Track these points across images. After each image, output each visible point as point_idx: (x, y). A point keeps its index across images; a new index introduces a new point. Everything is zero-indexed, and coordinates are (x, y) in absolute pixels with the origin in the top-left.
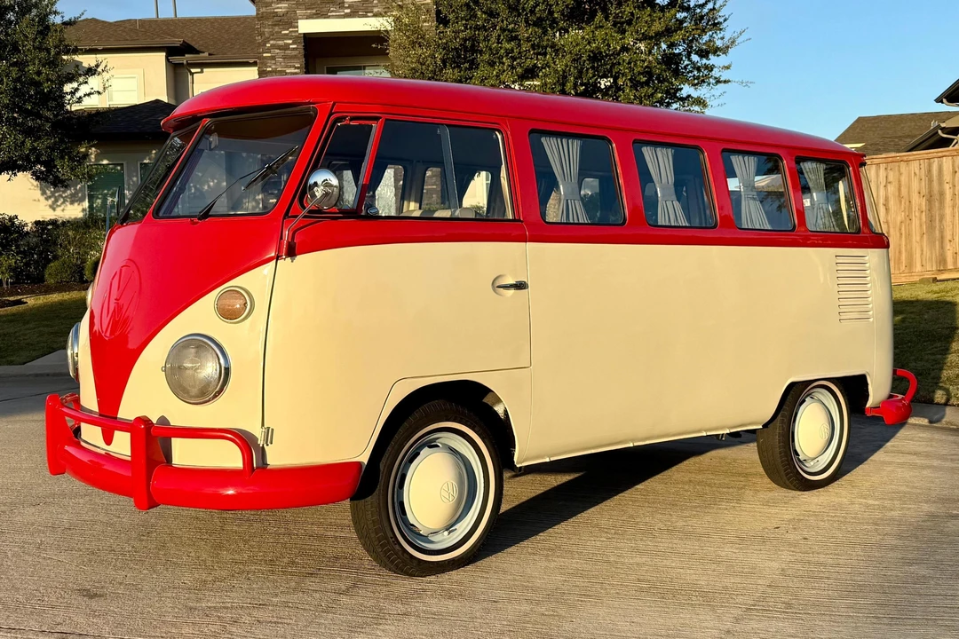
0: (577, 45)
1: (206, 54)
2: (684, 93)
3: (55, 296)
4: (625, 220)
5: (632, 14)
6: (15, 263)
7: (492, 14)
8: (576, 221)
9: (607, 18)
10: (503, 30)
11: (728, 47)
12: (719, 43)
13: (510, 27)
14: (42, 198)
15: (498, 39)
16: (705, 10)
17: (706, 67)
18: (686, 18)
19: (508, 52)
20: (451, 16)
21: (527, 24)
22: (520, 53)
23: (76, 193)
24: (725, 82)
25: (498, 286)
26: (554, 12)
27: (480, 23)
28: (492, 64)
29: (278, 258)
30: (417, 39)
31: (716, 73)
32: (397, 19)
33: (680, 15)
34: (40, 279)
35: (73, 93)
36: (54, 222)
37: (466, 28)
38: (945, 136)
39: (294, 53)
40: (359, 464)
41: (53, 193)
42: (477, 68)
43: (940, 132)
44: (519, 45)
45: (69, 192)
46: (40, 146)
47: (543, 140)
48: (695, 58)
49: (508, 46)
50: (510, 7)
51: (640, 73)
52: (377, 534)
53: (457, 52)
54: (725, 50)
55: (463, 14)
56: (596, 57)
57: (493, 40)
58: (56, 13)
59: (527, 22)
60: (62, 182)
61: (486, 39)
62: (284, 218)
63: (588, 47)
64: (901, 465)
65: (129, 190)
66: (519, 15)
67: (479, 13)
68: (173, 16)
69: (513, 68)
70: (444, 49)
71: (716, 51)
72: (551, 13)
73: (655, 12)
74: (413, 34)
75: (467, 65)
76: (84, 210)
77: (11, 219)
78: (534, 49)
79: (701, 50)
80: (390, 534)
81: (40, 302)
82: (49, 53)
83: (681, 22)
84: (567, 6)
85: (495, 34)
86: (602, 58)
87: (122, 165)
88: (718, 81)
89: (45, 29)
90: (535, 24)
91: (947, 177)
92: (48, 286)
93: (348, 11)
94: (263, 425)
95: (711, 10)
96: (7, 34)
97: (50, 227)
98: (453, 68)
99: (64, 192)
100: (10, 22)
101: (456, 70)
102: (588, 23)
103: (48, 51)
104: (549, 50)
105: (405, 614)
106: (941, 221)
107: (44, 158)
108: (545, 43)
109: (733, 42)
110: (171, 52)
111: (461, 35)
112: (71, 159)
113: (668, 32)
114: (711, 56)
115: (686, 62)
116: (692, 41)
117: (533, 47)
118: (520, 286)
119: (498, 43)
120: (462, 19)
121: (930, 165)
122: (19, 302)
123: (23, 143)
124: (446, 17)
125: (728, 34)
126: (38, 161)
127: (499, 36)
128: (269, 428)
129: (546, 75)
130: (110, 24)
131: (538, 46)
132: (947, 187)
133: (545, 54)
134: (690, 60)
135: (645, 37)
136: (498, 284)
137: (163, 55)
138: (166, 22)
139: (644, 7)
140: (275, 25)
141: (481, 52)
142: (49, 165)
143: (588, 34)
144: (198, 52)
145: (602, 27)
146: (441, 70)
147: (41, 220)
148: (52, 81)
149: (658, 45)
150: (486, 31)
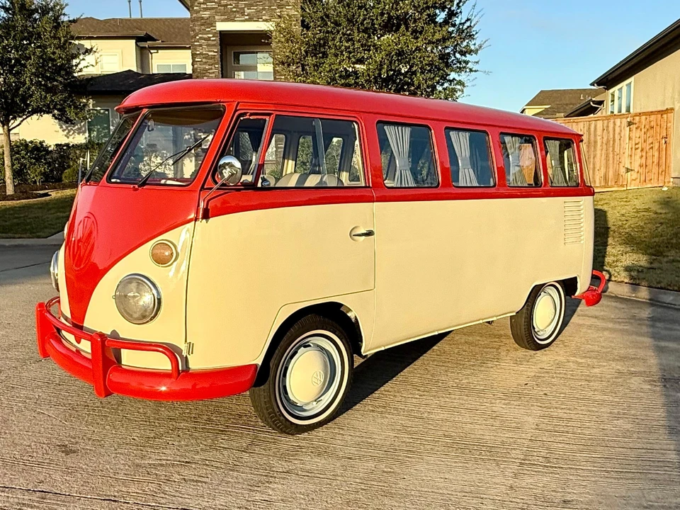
0: (389, 45)
1: (160, 41)
2: (451, 77)
3: (68, 190)
4: (439, 183)
5: (423, 27)
6: (44, 169)
7: (337, 24)
8: (407, 186)
9: (407, 29)
10: (344, 34)
11: (477, 50)
12: (473, 48)
13: (348, 32)
14: (61, 130)
15: (340, 40)
16: (465, 27)
17: (465, 62)
18: (453, 31)
19: (347, 48)
20: (312, 24)
21: (359, 32)
22: (354, 49)
23: (81, 127)
24: (476, 71)
25: (353, 235)
26: (375, 24)
27: (329, 29)
28: (336, 55)
29: (196, 219)
30: (290, 38)
31: (470, 65)
32: (278, 25)
33: (451, 29)
34: (60, 180)
35: (76, 66)
36: (67, 145)
37: (321, 32)
38: (594, 105)
39: (215, 42)
40: (256, 365)
41: (67, 127)
42: (327, 57)
43: (591, 103)
44: (353, 44)
45: (77, 127)
46: (56, 99)
47: (385, 127)
48: (458, 55)
49: (347, 45)
50: (348, 20)
51: (426, 64)
52: (267, 410)
53: (315, 47)
54: (476, 52)
55: (319, 23)
56: (400, 53)
57: (338, 40)
58: (64, 14)
59: (358, 29)
60: (71, 121)
61: (333, 39)
62: (201, 190)
63: (396, 47)
64: (590, 327)
65: (113, 126)
66: (354, 25)
67: (329, 23)
68: (140, 17)
69: (349, 58)
70: (306, 44)
71: (470, 52)
72: (373, 24)
73: (436, 27)
74: (288, 33)
75: (321, 55)
76: (86, 138)
77: (41, 143)
78: (362, 47)
79: (462, 51)
80: (277, 410)
81: (59, 195)
82: (60, 40)
83: (451, 33)
84: (383, 21)
85: (338, 37)
86: (404, 54)
87: (108, 110)
88: (471, 70)
89: (57, 24)
90: (363, 31)
91: (599, 132)
92: (64, 184)
93: (247, 17)
94: (186, 341)
95: (468, 27)
96: (33, 28)
97: (65, 148)
98: (312, 57)
99: (74, 127)
100: (35, 20)
101: (314, 58)
102: (395, 32)
103: (60, 39)
104: (372, 48)
105: (287, 472)
106: (594, 158)
107: (59, 107)
108: (369, 44)
109: (481, 47)
110: (139, 39)
111: (317, 36)
112: (76, 107)
113: (444, 40)
114: (467, 55)
115: (453, 58)
116: (456, 45)
117: (362, 45)
118: (369, 234)
119: (340, 42)
120: (319, 26)
121: (590, 125)
122: (46, 195)
123: (46, 97)
124: (308, 24)
125: (478, 42)
126: (55, 108)
127: (341, 38)
128: (190, 343)
129: (369, 64)
130: (101, 21)
131: (365, 45)
132: (599, 138)
133: (369, 50)
134: (455, 57)
135: (430, 42)
136: (353, 233)
137: (133, 41)
138: (135, 20)
139: (429, 24)
140: (202, 25)
141: (329, 47)
142: (62, 110)
143: (395, 39)
144: (155, 40)
145: (404, 35)
146: (304, 58)
147: (59, 143)
148: (62, 59)
149: (437, 47)
150: (333, 34)
